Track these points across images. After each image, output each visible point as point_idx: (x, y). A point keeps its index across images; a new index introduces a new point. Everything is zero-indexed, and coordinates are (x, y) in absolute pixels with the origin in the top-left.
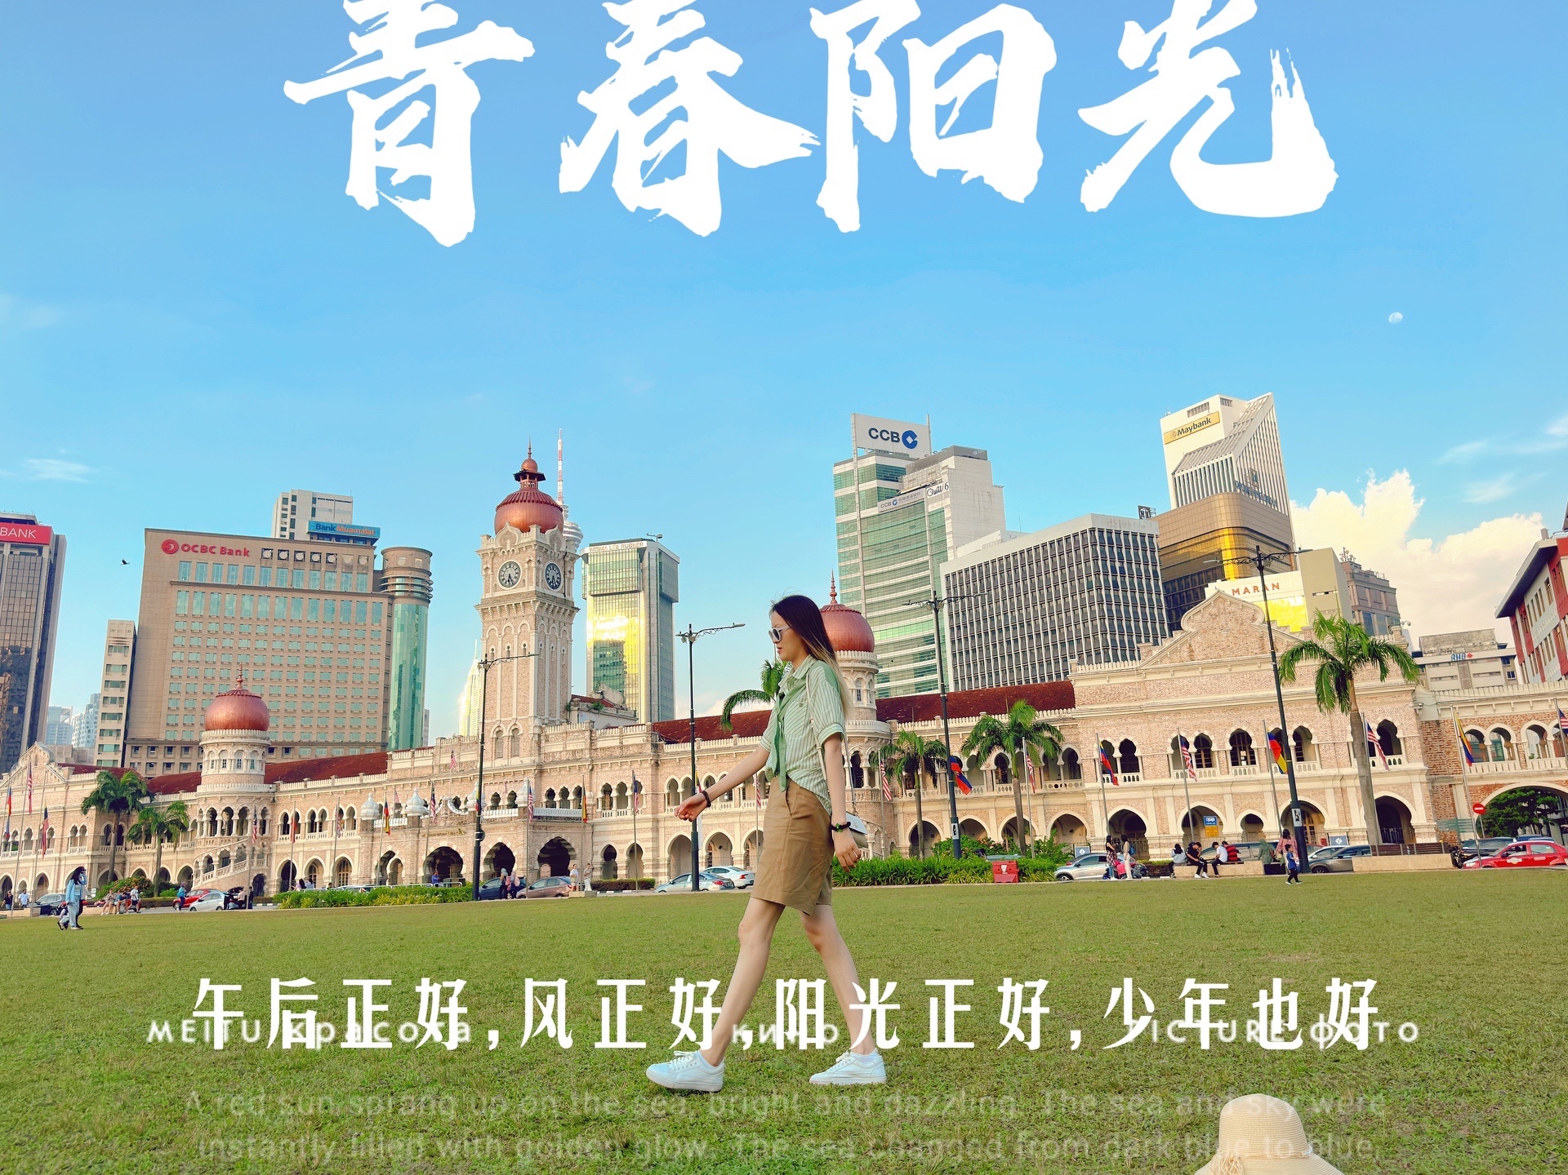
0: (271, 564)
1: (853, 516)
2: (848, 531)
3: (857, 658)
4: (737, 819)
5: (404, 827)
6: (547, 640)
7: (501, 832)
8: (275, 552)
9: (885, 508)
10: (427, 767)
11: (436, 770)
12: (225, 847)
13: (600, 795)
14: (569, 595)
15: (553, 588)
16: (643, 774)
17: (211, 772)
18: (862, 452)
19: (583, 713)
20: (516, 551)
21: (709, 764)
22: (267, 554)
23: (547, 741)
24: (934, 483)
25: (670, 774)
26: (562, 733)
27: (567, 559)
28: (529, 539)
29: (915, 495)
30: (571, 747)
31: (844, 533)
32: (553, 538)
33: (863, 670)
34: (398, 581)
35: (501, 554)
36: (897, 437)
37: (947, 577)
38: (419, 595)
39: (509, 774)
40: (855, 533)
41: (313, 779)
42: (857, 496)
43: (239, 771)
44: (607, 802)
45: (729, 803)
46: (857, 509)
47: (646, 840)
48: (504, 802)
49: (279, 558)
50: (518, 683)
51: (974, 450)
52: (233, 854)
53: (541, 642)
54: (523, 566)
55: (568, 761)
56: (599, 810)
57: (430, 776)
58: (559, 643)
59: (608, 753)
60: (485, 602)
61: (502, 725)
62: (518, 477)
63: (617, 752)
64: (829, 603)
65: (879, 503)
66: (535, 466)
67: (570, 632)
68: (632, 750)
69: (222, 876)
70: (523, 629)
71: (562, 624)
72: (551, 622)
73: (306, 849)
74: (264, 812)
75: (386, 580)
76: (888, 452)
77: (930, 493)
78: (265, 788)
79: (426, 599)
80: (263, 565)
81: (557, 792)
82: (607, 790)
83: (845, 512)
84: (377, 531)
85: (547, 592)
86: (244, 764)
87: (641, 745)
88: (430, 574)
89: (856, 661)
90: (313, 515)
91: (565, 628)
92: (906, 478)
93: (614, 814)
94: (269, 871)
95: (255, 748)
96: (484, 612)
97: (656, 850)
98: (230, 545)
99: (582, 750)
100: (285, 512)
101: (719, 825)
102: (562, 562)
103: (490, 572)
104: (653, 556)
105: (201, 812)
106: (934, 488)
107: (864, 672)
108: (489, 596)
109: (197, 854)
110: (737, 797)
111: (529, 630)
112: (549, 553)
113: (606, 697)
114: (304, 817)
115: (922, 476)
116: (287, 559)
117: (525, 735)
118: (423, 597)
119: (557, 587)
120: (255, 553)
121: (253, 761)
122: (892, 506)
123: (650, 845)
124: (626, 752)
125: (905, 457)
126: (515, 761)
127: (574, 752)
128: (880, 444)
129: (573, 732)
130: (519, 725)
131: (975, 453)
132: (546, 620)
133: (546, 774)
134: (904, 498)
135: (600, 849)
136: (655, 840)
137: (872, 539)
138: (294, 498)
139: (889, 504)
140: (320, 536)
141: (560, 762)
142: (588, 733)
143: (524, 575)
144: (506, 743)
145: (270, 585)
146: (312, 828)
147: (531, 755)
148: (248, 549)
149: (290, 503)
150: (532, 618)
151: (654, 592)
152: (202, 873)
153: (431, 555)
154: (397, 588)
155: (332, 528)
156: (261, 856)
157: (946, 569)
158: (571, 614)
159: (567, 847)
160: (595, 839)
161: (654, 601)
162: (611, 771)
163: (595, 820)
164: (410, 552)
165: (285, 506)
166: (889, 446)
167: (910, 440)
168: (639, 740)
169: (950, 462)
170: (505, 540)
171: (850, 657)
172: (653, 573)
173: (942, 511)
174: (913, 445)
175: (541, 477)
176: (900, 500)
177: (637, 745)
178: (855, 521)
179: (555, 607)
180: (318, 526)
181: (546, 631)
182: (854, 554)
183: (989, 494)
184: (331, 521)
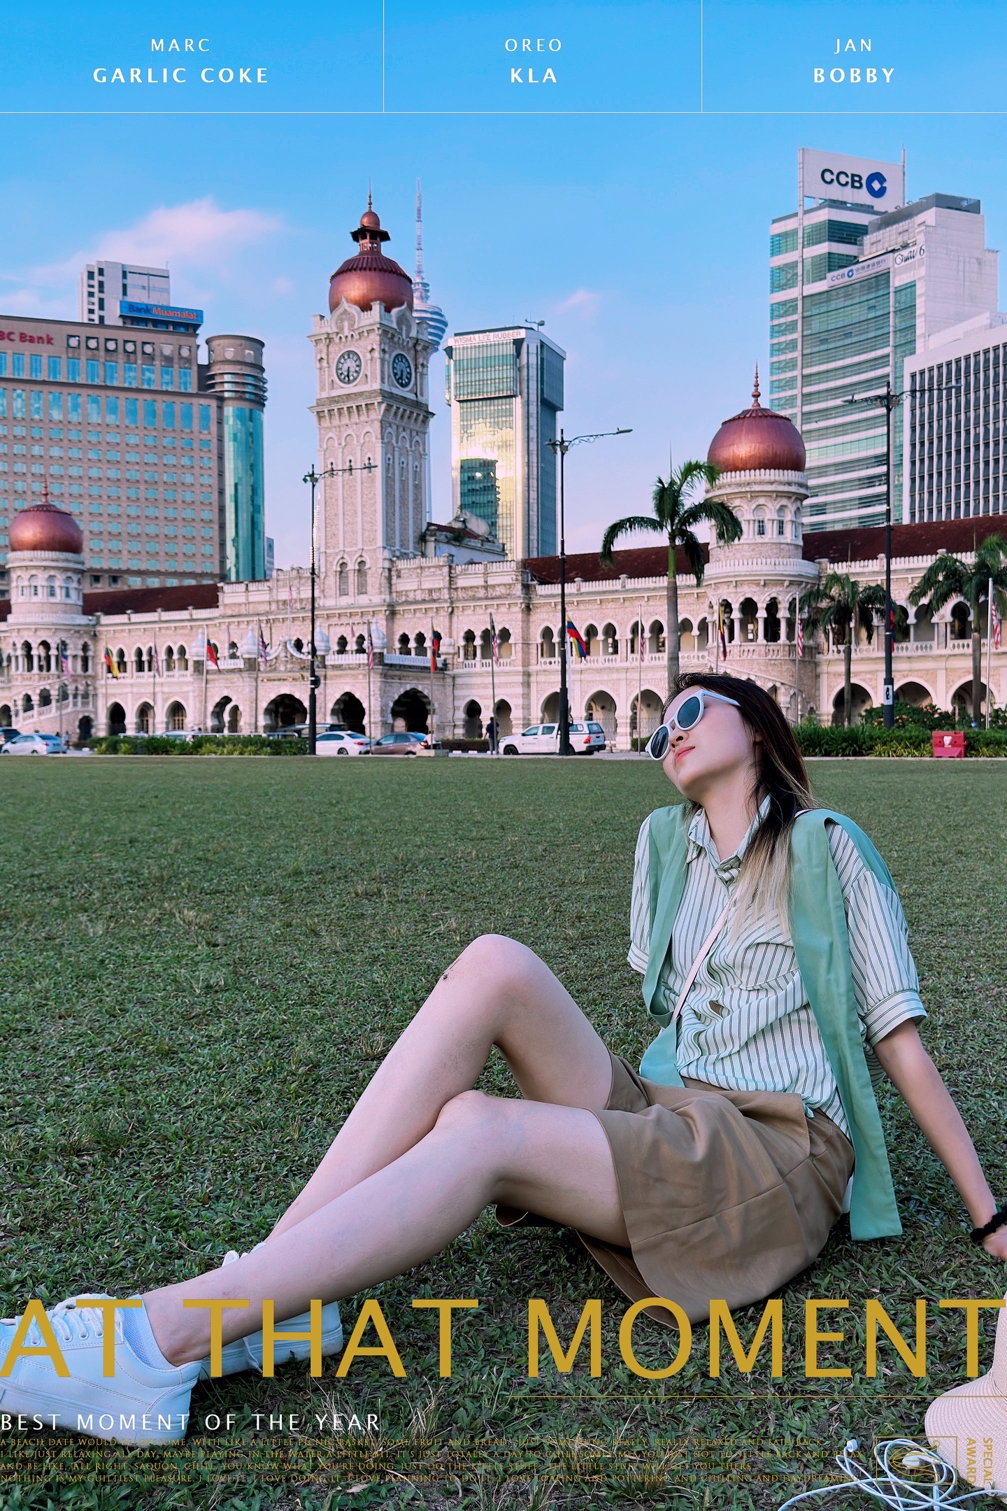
0: (79, 354)
1: (793, 293)
2: (786, 314)
3: (782, 478)
4: (623, 675)
5: (240, 670)
6: (397, 454)
7: (348, 680)
8: (83, 339)
9: (836, 282)
10: (263, 602)
11: (274, 607)
12: (44, 684)
13: (462, 643)
14: (422, 395)
15: (402, 385)
16: (512, 620)
17: (21, 599)
18: (809, 204)
19: (441, 544)
20: (356, 337)
21: (590, 610)
22: (73, 342)
23: (399, 577)
24: (905, 246)
25: (544, 620)
26: (416, 568)
27: (419, 348)
28: (371, 321)
29: (878, 263)
30: (427, 585)
31: (780, 316)
32: (402, 320)
33: (788, 495)
34: (227, 378)
35: (337, 340)
36: (860, 181)
37: (913, 376)
38: (253, 397)
39: (357, 614)
40: (795, 317)
41: (137, 611)
42: (800, 265)
43: (53, 600)
44: (469, 652)
45: (614, 657)
46: (800, 284)
47: (516, 696)
48: (352, 646)
49: (88, 348)
50: (363, 506)
51: (962, 199)
52: (54, 693)
53: (389, 456)
54: (365, 357)
55: (424, 601)
56: (461, 659)
57: (267, 613)
58: (410, 458)
59: (470, 593)
60: (320, 402)
61: (346, 556)
62: (357, 236)
63: (481, 593)
64: (750, 407)
65: (829, 275)
66: (377, 222)
67: (424, 444)
68: (500, 591)
69: (42, 718)
70: (367, 439)
71: (414, 433)
72: (401, 429)
73: (135, 690)
74: (85, 648)
75: (212, 377)
76: (846, 203)
77: (898, 261)
78: (83, 620)
79: (260, 401)
80: (70, 355)
81: (412, 637)
82: (470, 636)
83: (782, 287)
84: (199, 314)
85: (395, 391)
86: (58, 591)
87: (510, 585)
88: (263, 370)
89: (781, 483)
90: (125, 293)
91: (417, 438)
92: (867, 239)
93: (478, 665)
94: (96, 713)
95: (69, 574)
96: (320, 415)
97: (527, 707)
98: (30, 330)
99: (440, 589)
100: (91, 290)
101: (601, 682)
102: (412, 352)
103: (325, 363)
104: (533, 350)
105: (14, 645)
106: (905, 253)
107: (789, 498)
108: (325, 395)
109: (14, 691)
110: (624, 650)
111: (374, 439)
112: (396, 339)
113: (469, 526)
114: (130, 654)
115: (889, 237)
116: (97, 349)
117: (373, 569)
118: (257, 399)
119: (407, 385)
120: (60, 341)
121: (67, 589)
122: (846, 279)
123: (520, 701)
124: (491, 593)
125: (868, 209)
126: (363, 600)
127: (430, 591)
128: (835, 192)
129: (429, 567)
130: (366, 558)
131: (965, 204)
132: (394, 427)
133: (398, 616)
134: (863, 268)
135: (462, 704)
136: (527, 696)
137: (816, 326)
138: (101, 272)
139: (843, 276)
140: (135, 320)
141: (416, 602)
142: (446, 570)
143: (367, 368)
144: (352, 579)
145: (79, 380)
146: (140, 667)
147: (381, 593)
148: (51, 335)
149: (97, 277)
150: (377, 425)
151: (533, 397)
152: (21, 713)
153: (262, 344)
154: (227, 387)
155: (147, 309)
156: (85, 696)
157: (912, 365)
158: (425, 421)
159: (425, 700)
160: (457, 693)
161: (533, 409)
162: (474, 614)
163: (456, 671)
164: (239, 342)
165: (91, 282)
166: (849, 195)
167: (876, 185)
168: (508, 579)
169: (930, 216)
170: (342, 321)
171: (772, 478)
172: (533, 372)
173: (912, 286)
174: (880, 193)
175: (385, 236)
176: (858, 270)
177: (505, 585)
178: (796, 299)
179: (405, 410)
180: (132, 307)
181: (394, 441)
182: (792, 345)
183: (979, 262)
184: (146, 301)
